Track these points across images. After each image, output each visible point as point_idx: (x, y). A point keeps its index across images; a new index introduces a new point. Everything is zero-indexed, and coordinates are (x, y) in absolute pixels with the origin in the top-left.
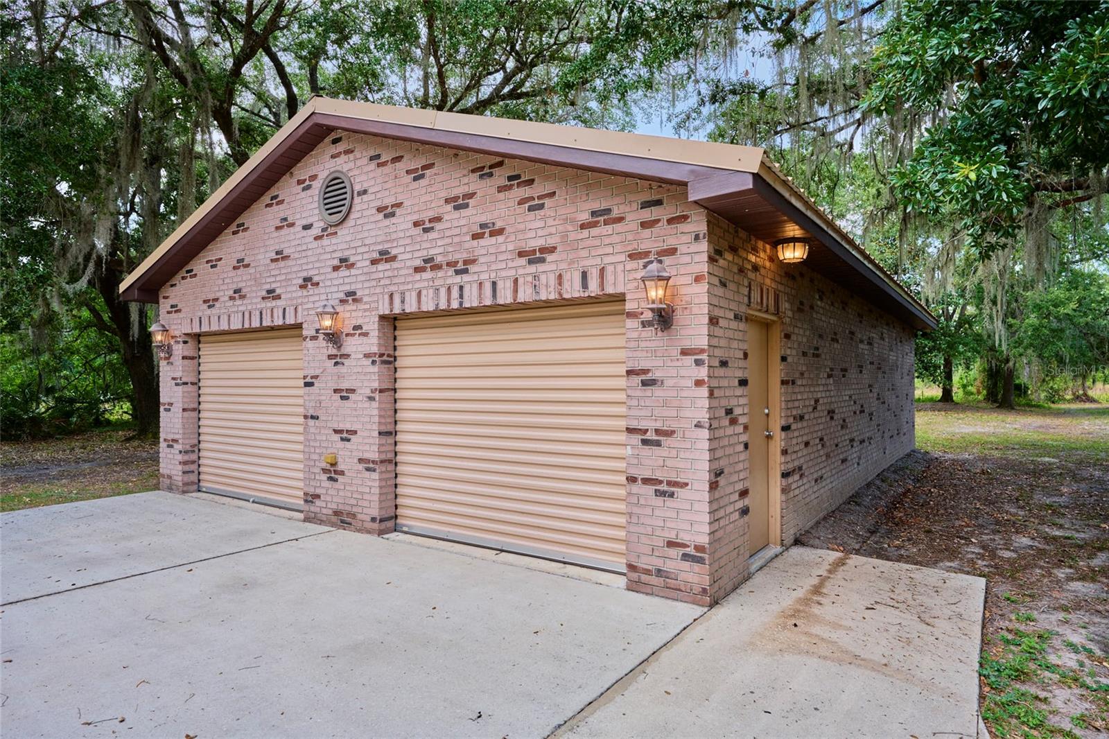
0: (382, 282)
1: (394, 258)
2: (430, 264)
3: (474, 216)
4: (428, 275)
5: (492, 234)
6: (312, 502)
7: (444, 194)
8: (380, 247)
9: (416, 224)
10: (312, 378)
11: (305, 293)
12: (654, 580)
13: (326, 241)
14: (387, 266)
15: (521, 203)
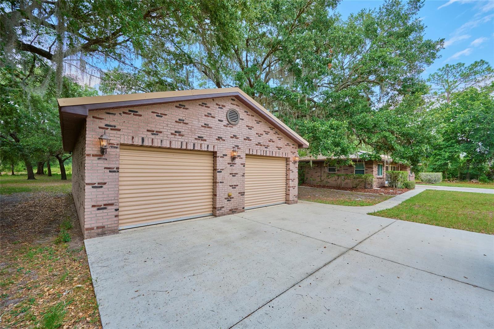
0: (247, 145)
1: (251, 140)
2: (259, 144)
3: (269, 137)
4: (259, 146)
5: (272, 142)
6: (220, 210)
7: (264, 130)
8: (247, 136)
9: (257, 134)
10: (221, 170)
11: (219, 142)
12: (293, 202)
13: (228, 128)
14: (249, 141)
15: (278, 137)
